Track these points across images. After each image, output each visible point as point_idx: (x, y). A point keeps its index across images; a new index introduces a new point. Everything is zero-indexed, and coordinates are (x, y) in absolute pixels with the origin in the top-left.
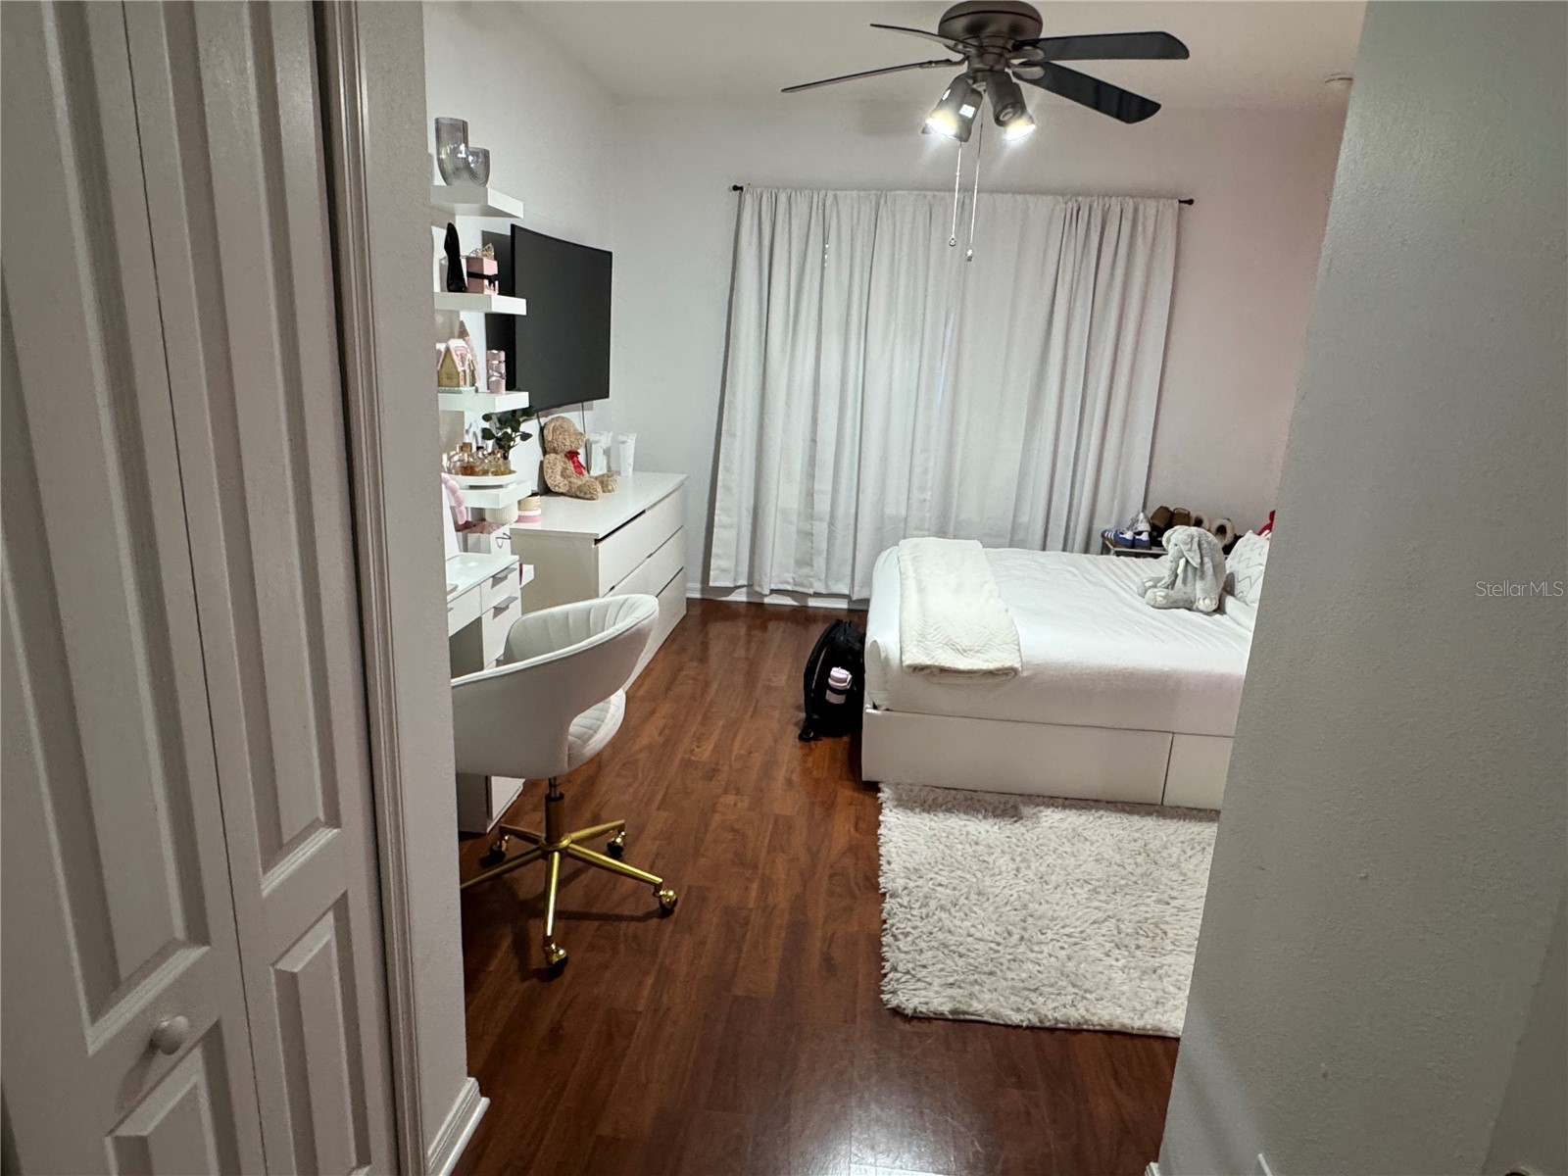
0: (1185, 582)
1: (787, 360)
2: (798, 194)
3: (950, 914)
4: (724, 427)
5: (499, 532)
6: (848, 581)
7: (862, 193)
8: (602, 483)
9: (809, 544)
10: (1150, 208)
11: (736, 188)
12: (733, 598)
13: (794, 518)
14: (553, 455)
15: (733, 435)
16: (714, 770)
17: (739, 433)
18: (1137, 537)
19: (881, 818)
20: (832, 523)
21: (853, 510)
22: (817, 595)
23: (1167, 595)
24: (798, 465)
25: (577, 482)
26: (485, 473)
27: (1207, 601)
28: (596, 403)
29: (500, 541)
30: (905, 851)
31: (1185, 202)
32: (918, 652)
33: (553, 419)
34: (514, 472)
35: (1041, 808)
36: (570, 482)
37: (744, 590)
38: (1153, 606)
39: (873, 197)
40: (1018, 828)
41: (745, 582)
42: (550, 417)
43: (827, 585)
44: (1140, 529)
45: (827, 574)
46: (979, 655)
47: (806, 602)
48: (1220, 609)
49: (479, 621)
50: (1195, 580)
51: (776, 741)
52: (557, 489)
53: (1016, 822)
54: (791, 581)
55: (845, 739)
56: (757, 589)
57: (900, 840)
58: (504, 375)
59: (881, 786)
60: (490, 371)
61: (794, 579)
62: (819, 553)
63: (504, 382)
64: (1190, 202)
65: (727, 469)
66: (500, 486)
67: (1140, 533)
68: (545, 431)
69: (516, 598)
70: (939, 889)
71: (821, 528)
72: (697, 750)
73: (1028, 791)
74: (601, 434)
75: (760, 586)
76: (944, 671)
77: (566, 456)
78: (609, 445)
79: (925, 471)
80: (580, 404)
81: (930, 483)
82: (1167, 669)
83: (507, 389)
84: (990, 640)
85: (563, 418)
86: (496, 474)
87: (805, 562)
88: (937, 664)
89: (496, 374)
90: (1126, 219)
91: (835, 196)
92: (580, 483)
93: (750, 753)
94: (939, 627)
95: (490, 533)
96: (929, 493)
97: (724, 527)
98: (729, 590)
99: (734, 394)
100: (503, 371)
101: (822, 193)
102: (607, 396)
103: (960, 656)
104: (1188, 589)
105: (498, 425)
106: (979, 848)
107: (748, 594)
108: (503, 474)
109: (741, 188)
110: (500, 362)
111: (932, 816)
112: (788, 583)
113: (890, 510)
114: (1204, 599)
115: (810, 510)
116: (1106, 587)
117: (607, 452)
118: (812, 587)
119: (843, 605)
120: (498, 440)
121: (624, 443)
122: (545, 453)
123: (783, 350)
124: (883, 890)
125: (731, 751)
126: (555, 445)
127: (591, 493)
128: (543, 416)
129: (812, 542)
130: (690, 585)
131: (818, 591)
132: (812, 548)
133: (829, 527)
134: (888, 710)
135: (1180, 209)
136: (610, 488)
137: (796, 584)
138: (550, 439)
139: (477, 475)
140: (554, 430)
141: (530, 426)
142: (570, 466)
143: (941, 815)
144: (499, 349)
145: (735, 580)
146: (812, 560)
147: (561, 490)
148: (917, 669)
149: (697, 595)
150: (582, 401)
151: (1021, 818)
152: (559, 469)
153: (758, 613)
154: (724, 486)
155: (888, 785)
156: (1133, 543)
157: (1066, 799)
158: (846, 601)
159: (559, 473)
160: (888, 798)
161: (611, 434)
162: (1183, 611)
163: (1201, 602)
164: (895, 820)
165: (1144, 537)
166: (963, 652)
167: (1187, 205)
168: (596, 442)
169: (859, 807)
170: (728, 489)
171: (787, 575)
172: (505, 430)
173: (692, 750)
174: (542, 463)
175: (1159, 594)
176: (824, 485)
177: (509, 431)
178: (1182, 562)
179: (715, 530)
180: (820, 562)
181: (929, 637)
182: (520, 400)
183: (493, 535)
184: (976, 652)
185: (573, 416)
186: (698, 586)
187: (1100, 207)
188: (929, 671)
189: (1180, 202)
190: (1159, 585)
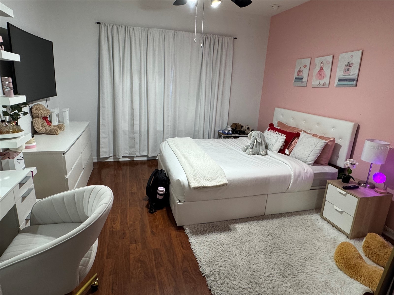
0: (256, 147)
1: (122, 82)
2: (121, 27)
3: (229, 279)
4: (101, 105)
5: (18, 157)
6: (146, 151)
7: (142, 28)
8: (59, 128)
9: (134, 141)
10: (226, 39)
11: (98, 23)
12: (108, 160)
13: (128, 133)
14: (37, 119)
15: (104, 107)
16: (123, 233)
17: (106, 107)
18: (228, 132)
19: (190, 241)
20: (140, 134)
21: (146, 129)
22: (137, 156)
23: (252, 151)
24: (127, 117)
25: (49, 128)
26: (8, 132)
27: (264, 152)
28: (51, 98)
29: (19, 161)
30: (203, 254)
31: (235, 38)
32: (195, 182)
33: (35, 105)
34: (23, 130)
35: (235, 224)
36: (46, 129)
37: (112, 157)
38: (249, 155)
39: (146, 30)
40: (232, 234)
41: (112, 155)
42: (34, 104)
43: (140, 153)
44: (229, 130)
45: (139, 150)
46: (214, 180)
47: (133, 159)
48: (266, 154)
49: (14, 207)
50: (259, 146)
51: (142, 215)
52: (40, 132)
53: (230, 232)
54: (128, 153)
55: (165, 209)
56: (118, 157)
57: (200, 249)
58: (12, 88)
59: (184, 227)
60: (5, 87)
61: (129, 152)
62: (137, 143)
63: (12, 91)
64: (236, 38)
65: (104, 119)
66: (17, 138)
67: (229, 131)
68: (32, 110)
69: (33, 189)
70: (221, 268)
71: (137, 136)
72: (114, 225)
73: (228, 219)
74: (55, 109)
75: (118, 156)
76: (204, 187)
77: (42, 119)
78: (58, 112)
79: (168, 116)
80: (45, 98)
81: (170, 120)
82: (266, 176)
83: (15, 94)
84: (216, 175)
85: (39, 104)
86: (13, 132)
87: (132, 147)
88: (202, 186)
89: (7, 88)
90: (220, 42)
91: (133, 29)
92: (50, 129)
93: (134, 223)
94: (199, 172)
95: (13, 158)
96: (170, 123)
97: (104, 138)
98: (107, 158)
99: (103, 93)
100: (12, 86)
101: (129, 27)
102: (56, 95)
103: (208, 181)
104: (257, 148)
105: (11, 110)
106: (225, 246)
107: (114, 159)
108: (17, 132)
109: (100, 23)
110: (9, 82)
111: (205, 236)
112: (127, 154)
113: (158, 129)
114: (263, 151)
115: (133, 131)
116: (233, 150)
117: (58, 115)
118: (136, 155)
119: (145, 159)
120: (12, 116)
121: (65, 112)
122: (33, 118)
123: (120, 79)
124: (204, 275)
125: (127, 223)
126: (38, 115)
127: (55, 132)
128: (30, 104)
129: (134, 140)
130: (93, 158)
131: (137, 155)
132: (135, 142)
133: (139, 135)
134: (184, 202)
135: (233, 40)
136: (62, 129)
137: (130, 154)
138: (35, 113)
139: (3, 134)
140: (36, 109)
141: (26, 109)
142: (45, 122)
143: (207, 235)
144: (8, 76)
145: (109, 155)
146: (135, 146)
147: (42, 132)
148: (196, 188)
149: (96, 161)
150: (46, 98)
151: (231, 230)
152: (40, 124)
153: (118, 164)
154: (102, 124)
155: (186, 226)
156: (228, 134)
157: (239, 219)
158: (146, 157)
159: (40, 125)
160: (189, 232)
161: (58, 109)
162: (256, 155)
163: (262, 152)
164: (194, 241)
165: (230, 132)
166: (209, 180)
167: (235, 39)
168: (53, 112)
169: (180, 238)
170: (103, 125)
171: (127, 151)
172: (15, 111)
173: (112, 227)
174: (32, 122)
175: (250, 151)
176: (137, 122)
177: (16, 111)
178: (255, 141)
179: (101, 139)
180: (137, 146)
181: (197, 176)
182: (22, 99)
183: (16, 159)
184: (213, 179)
185: (43, 103)
186: (96, 158)
187: (213, 38)
188: (200, 188)
189: (233, 38)
190: (248, 148)
